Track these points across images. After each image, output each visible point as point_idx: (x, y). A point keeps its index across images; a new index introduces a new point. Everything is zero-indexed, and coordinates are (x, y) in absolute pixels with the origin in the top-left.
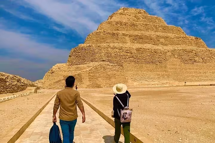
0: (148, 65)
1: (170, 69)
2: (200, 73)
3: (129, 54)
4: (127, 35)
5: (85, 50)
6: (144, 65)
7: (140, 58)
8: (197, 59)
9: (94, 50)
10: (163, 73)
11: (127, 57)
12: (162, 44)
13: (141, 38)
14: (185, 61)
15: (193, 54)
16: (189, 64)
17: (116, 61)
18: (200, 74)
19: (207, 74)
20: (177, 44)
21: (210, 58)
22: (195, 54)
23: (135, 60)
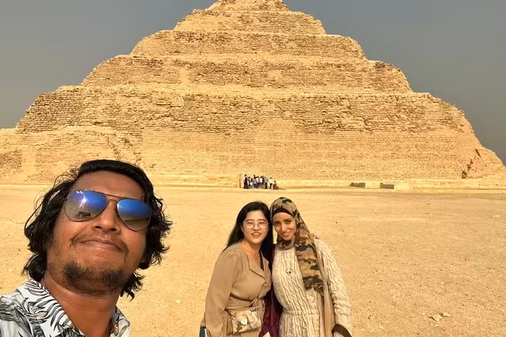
0: (204, 136)
1: (261, 144)
2: (345, 157)
3: (163, 109)
4: (186, 63)
5: (61, 98)
6: (194, 135)
7: (189, 117)
8: (347, 120)
9: (80, 99)
10: (237, 155)
11: (157, 116)
12: (273, 84)
13: (218, 69)
14: (308, 128)
15: (341, 107)
16: (320, 134)
17: (127, 124)
18: (343, 161)
19: (363, 162)
20: (315, 84)
21: (390, 117)
22: (349, 107)
23: (175, 122)
